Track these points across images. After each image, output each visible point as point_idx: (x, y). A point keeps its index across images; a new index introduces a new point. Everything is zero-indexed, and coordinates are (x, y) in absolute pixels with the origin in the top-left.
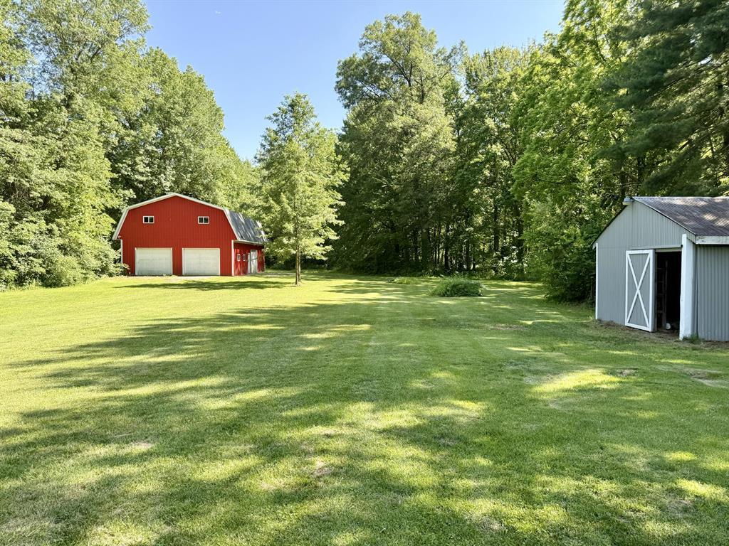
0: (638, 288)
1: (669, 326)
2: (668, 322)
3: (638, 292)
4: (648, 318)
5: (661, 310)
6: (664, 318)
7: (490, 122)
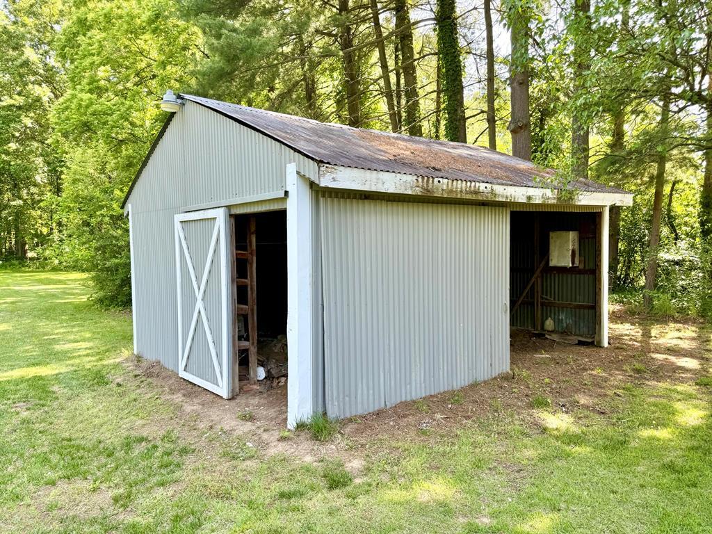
0: (199, 295)
1: (261, 373)
2: (261, 364)
3: (199, 305)
4: (220, 365)
5: (247, 339)
6: (253, 359)
7: (30, 54)
